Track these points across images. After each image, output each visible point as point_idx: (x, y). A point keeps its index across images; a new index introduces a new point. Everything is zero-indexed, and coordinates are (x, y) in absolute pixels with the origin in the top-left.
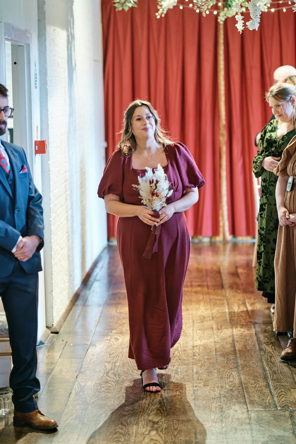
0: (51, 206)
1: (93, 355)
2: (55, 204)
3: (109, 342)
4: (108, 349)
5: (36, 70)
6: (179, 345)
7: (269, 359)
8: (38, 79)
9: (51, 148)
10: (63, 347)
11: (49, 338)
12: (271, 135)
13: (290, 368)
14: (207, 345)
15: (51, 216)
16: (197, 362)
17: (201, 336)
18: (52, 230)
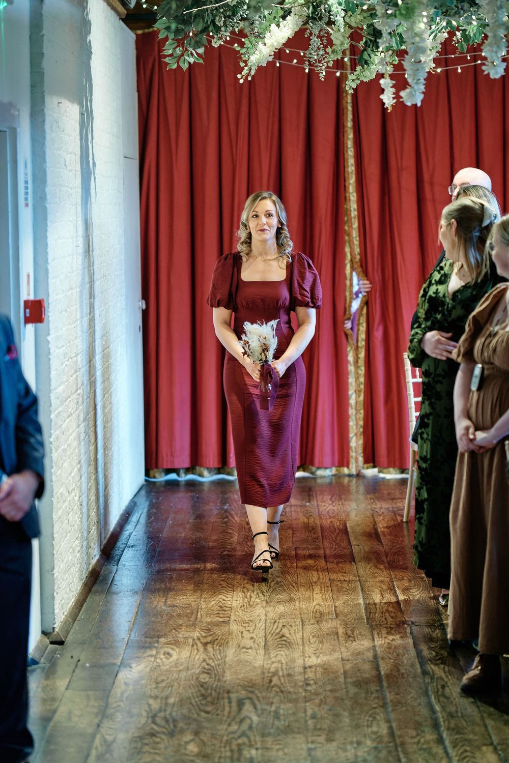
0: (52, 416)
1: (126, 684)
2: (59, 412)
3: (154, 661)
4: (153, 672)
5: (26, 174)
6: (280, 665)
7: (441, 690)
8: (30, 191)
9: (52, 313)
10: (72, 670)
11: (47, 652)
12: (437, 290)
13: (478, 707)
14: (330, 666)
15: (51, 433)
16: (313, 697)
17: (317, 649)
18: (53, 458)
